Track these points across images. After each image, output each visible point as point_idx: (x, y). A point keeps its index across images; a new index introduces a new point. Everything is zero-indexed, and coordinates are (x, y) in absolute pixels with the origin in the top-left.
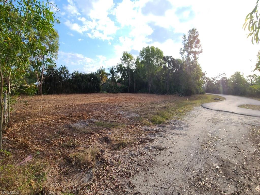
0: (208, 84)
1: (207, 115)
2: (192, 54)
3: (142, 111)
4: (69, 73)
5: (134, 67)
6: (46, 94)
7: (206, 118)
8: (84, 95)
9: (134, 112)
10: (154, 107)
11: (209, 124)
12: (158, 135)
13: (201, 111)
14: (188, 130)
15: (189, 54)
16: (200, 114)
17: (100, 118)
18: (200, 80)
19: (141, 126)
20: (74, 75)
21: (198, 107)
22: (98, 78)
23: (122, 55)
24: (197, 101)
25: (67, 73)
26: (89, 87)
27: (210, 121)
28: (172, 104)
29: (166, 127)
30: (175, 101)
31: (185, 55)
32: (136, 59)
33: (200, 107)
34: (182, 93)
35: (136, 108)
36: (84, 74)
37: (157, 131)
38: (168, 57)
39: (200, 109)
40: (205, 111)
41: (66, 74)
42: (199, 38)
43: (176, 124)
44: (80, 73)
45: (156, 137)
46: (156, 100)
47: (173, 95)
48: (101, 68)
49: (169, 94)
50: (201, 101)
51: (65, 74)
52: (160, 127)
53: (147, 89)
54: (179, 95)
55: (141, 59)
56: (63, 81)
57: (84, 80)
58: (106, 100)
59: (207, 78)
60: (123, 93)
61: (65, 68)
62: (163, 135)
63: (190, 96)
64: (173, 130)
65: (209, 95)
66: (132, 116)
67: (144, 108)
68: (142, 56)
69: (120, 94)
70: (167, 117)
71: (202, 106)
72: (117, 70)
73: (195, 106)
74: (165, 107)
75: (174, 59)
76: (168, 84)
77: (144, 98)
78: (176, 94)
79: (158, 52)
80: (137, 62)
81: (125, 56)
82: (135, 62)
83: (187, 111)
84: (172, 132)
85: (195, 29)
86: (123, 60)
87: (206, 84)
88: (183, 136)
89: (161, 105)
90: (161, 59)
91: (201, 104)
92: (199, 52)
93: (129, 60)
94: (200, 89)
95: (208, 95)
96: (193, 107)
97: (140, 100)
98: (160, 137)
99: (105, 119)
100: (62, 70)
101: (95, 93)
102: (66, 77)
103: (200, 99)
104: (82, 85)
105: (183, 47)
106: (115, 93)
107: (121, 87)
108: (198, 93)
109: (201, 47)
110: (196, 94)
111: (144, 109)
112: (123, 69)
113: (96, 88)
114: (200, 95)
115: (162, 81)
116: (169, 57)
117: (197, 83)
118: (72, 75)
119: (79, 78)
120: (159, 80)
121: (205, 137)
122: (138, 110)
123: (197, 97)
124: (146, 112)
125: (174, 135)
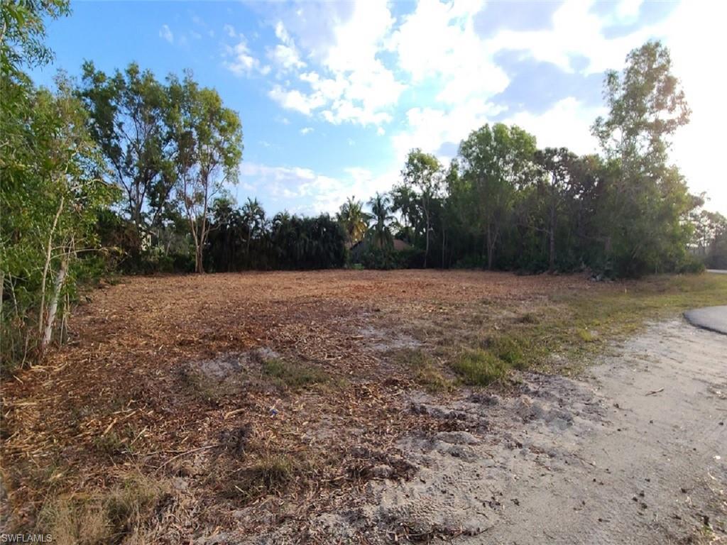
0: (716, 236)
1: (706, 359)
2: (644, 133)
3: (438, 329)
4: (266, 217)
5: (443, 193)
6: (213, 272)
7: (698, 376)
8: (299, 274)
9: (406, 332)
10: (484, 317)
11: (712, 409)
12: (446, 446)
13: (678, 340)
14: (592, 434)
15: (632, 132)
16: (673, 355)
17: (290, 347)
18: (681, 223)
19: (406, 388)
20: (278, 223)
21: (665, 322)
22: (339, 227)
23: (407, 161)
24: (667, 299)
25: (262, 217)
26: (313, 252)
27: (719, 392)
28: (556, 308)
29: (496, 407)
30: (575, 295)
31: (615, 140)
32: (447, 167)
33: (676, 323)
34: (606, 268)
35: (422, 318)
36: (302, 218)
37: (451, 424)
38: (552, 152)
39: (675, 332)
40: (697, 340)
41: (259, 220)
42: (673, 71)
43: (547, 395)
44: (293, 217)
45: (433, 454)
46: (502, 291)
47: (572, 274)
48: (349, 201)
49: (556, 272)
50: (681, 298)
51: (256, 221)
52: (475, 402)
53: (484, 257)
54: (595, 277)
55: (464, 166)
56: (252, 239)
57: (303, 235)
58: (347, 290)
59: (710, 216)
60: (408, 268)
61: (256, 204)
62: (465, 448)
63: (638, 278)
64: (525, 422)
65: (720, 276)
66: (396, 346)
67: (448, 319)
68: (467, 156)
69: (399, 273)
70: (520, 361)
71: (687, 320)
72: (391, 204)
73: (656, 318)
74: (526, 319)
75: (572, 156)
76: (552, 239)
77: (465, 285)
78: (581, 271)
79: (518, 141)
80: (451, 177)
81: (415, 161)
82: (444, 177)
83: (614, 336)
84: (515, 435)
85: (653, 44)
86: (408, 174)
87: (707, 237)
88: (560, 464)
89: (515, 308)
90: (529, 161)
91: (681, 310)
92: (672, 122)
93: (426, 172)
94: (680, 255)
95: (717, 277)
96: (644, 322)
97: (448, 290)
98: (453, 455)
99: (305, 352)
100: (249, 209)
101: (332, 268)
102: (258, 228)
103: (681, 290)
104: (297, 248)
105: (605, 113)
106: (385, 269)
107: (403, 253)
108: (674, 269)
109: (681, 103)
110: (665, 272)
111: (446, 322)
112: (411, 199)
113: (332, 255)
114: (681, 275)
115: (532, 232)
116: (556, 151)
117: (665, 234)
118: (274, 223)
119: (289, 230)
120: (523, 230)
121: (684, 491)
122: (427, 324)
123: (667, 284)
124: (448, 334)
125: (518, 450)
